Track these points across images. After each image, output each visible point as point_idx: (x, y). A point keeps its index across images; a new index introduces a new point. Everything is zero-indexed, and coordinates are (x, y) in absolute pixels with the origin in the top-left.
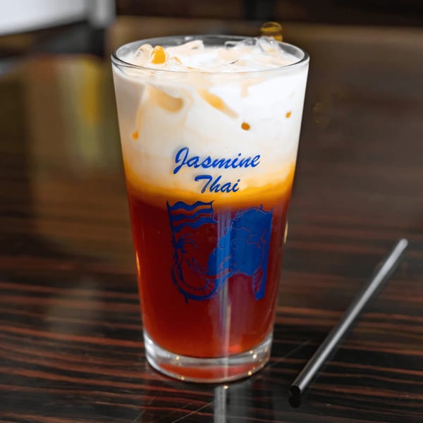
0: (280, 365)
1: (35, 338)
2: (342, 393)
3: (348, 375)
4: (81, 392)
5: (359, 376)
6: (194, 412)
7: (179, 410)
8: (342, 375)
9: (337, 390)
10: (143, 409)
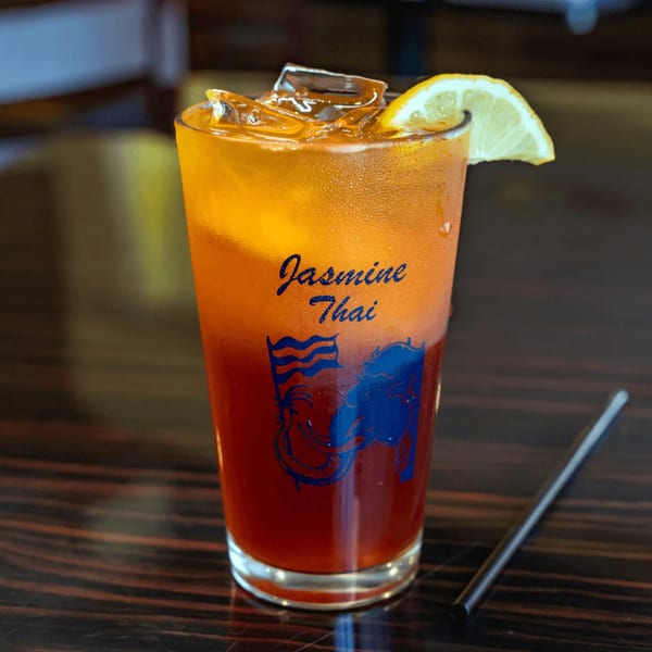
0: (438, 575)
1: (73, 540)
2: (531, 616)
3: (539, 590)
4: (140, 617)
5: (555, 590)
6: (308, 645)
7: (287, 642)
8: (531, 590)
9: (523, 611)
10: (232, 641)
